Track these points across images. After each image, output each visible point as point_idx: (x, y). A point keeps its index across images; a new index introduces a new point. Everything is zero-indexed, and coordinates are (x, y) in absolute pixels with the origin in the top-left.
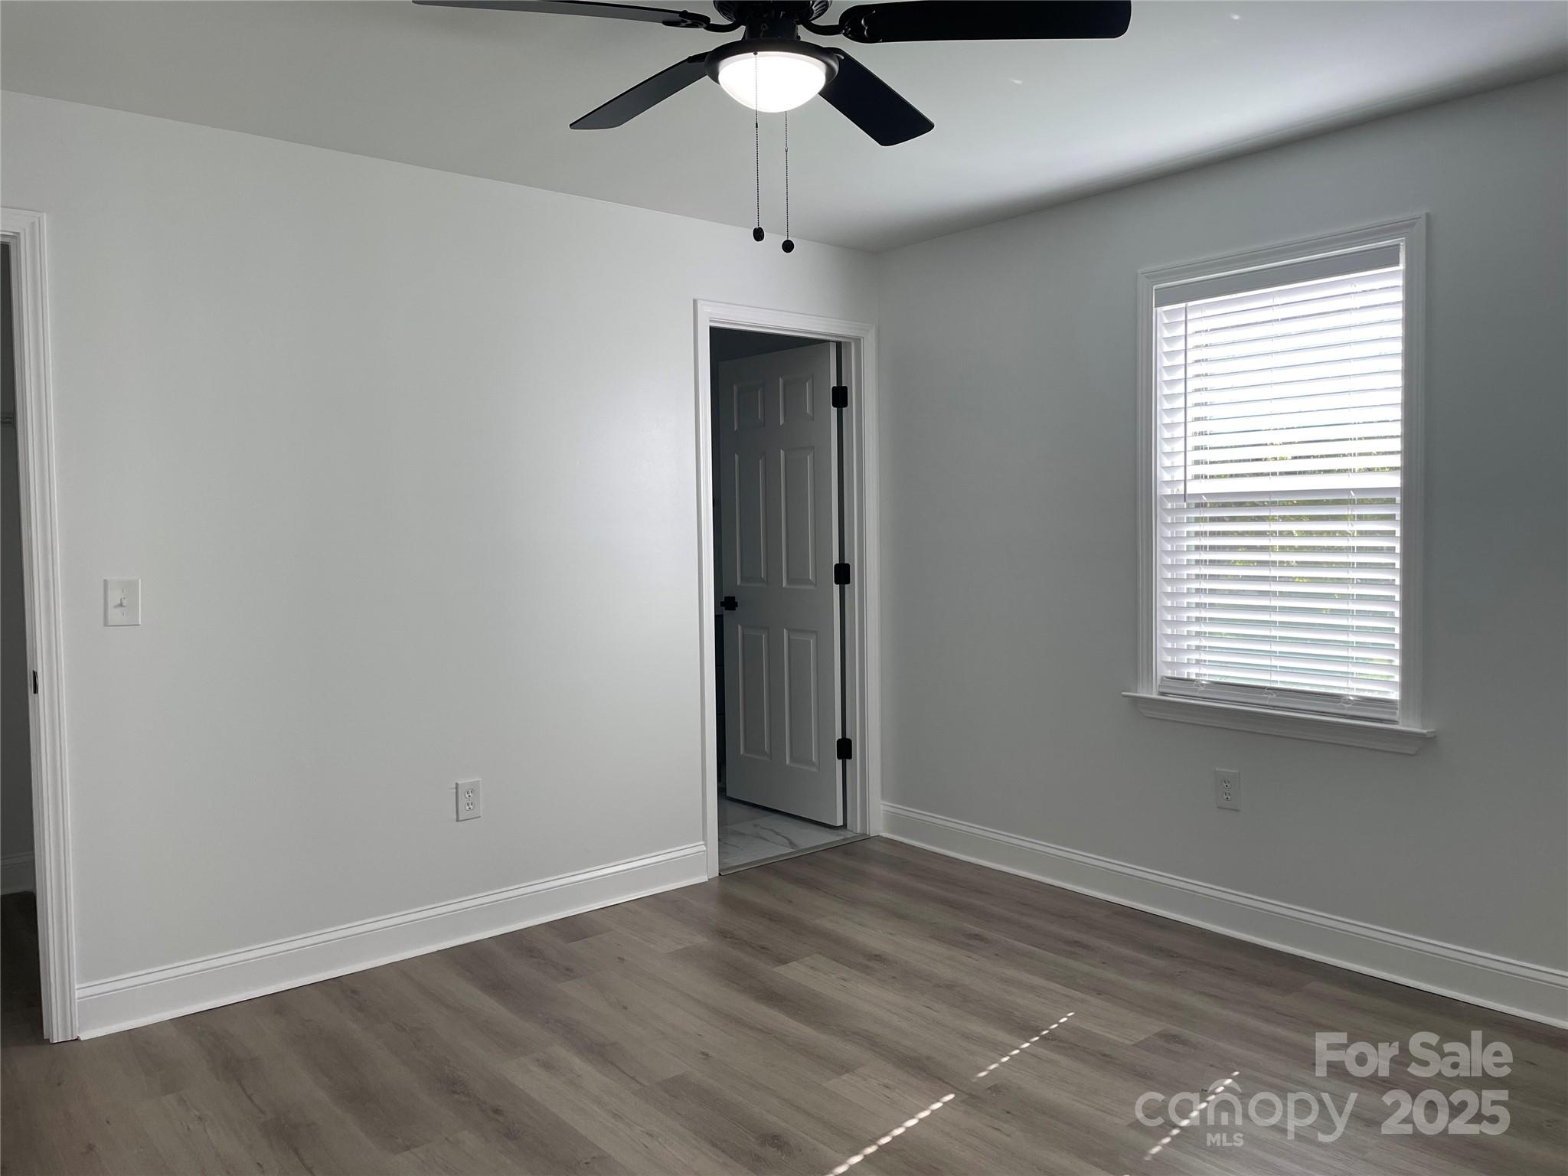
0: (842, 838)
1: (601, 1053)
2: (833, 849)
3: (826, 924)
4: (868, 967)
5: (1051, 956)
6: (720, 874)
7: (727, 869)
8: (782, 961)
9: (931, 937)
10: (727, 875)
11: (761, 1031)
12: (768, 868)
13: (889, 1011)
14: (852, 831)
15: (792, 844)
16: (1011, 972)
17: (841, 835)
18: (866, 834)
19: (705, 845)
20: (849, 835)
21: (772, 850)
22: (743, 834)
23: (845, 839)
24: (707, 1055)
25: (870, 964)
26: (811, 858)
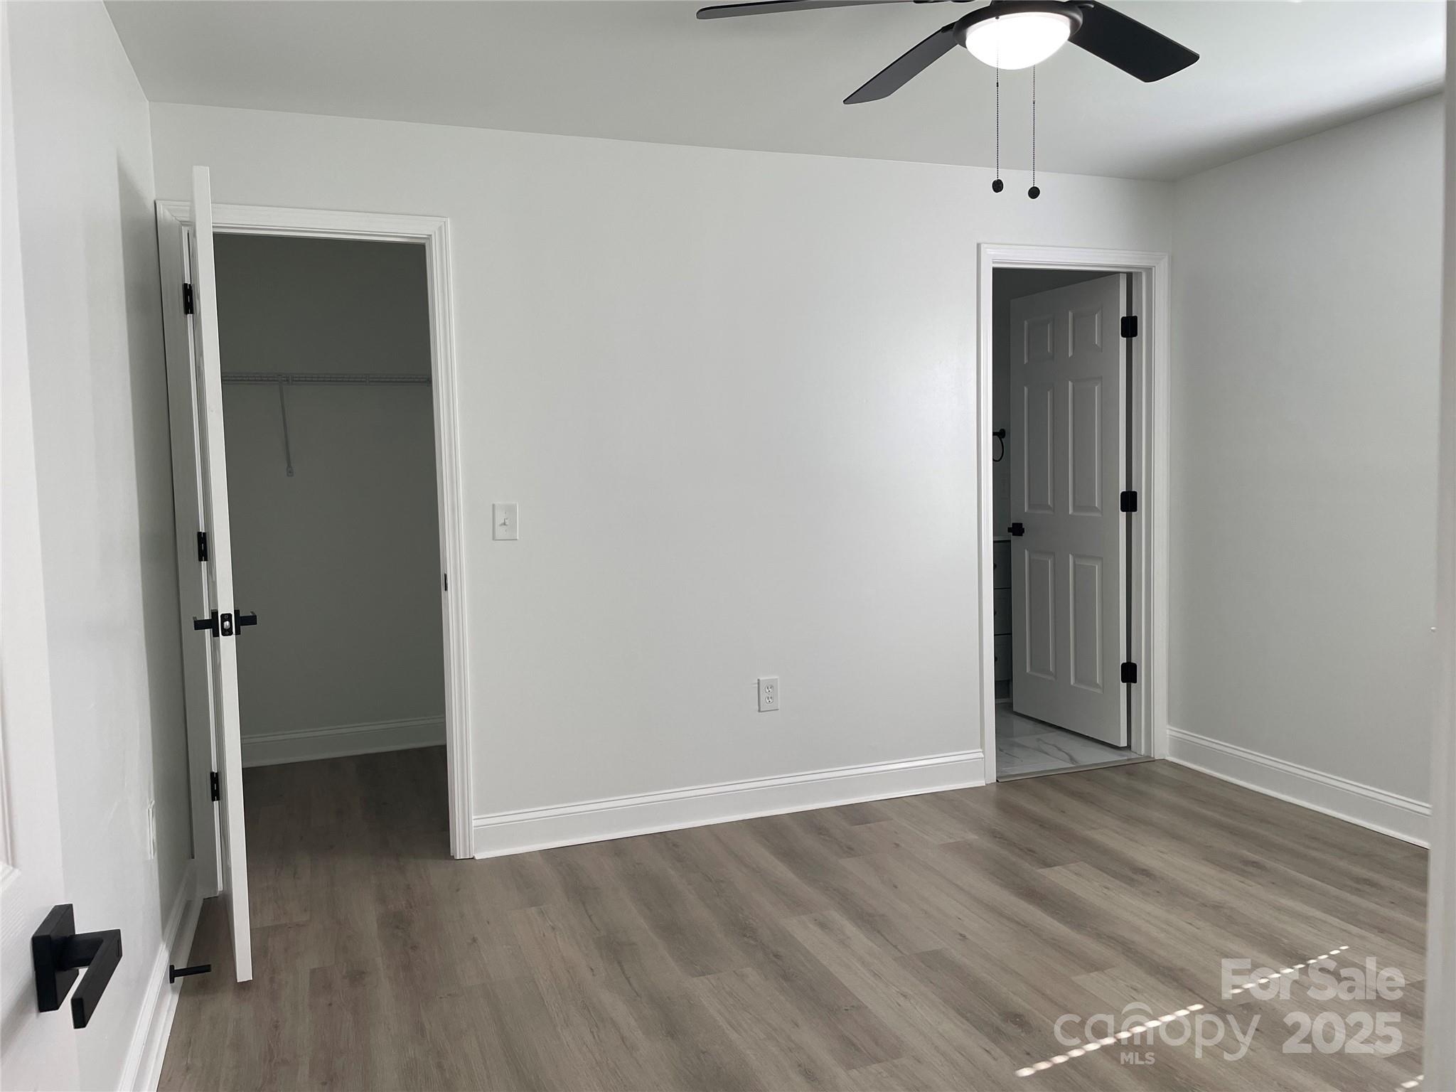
0: (1126, 758)
1: (869, 921)
2: (1115, 768)
3: (1098, 836)
4: (1132, 880)
5: (1333, 890)
6: (997, 781)
7: (1006, 777)
8: (1047, 864)
9: (1203, 859)
10: (1004, 782)
11: (1018, 923)
12: (1046, 779)
13: (1147, 921)
14: (1136, 753)
15: (1072, 759)
16: (1287, 902)
17: (1124, 756)
18: (1150, 757)
19: (983, 752)
20: (1133, 756)
21: (1053, 763)
22: (1024, 747)
23: (1128, 760)
24: (964, 936)
25: (1135, 877)
26: (1089, 774)
